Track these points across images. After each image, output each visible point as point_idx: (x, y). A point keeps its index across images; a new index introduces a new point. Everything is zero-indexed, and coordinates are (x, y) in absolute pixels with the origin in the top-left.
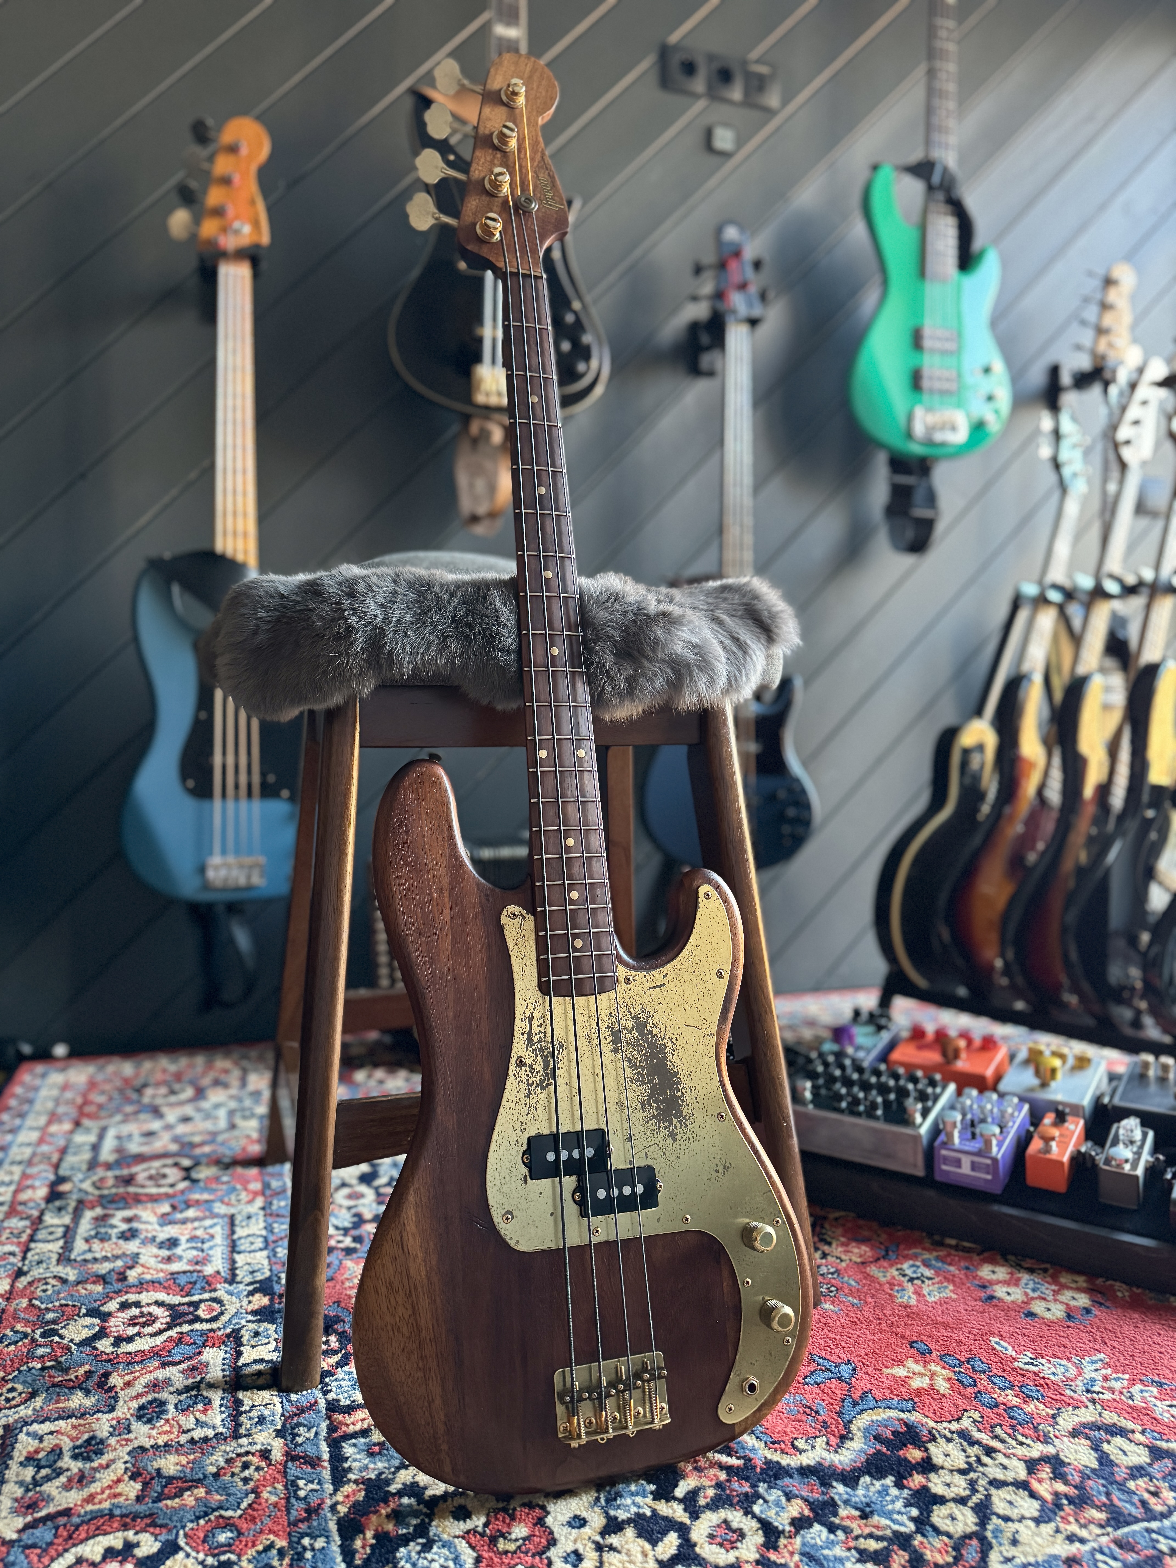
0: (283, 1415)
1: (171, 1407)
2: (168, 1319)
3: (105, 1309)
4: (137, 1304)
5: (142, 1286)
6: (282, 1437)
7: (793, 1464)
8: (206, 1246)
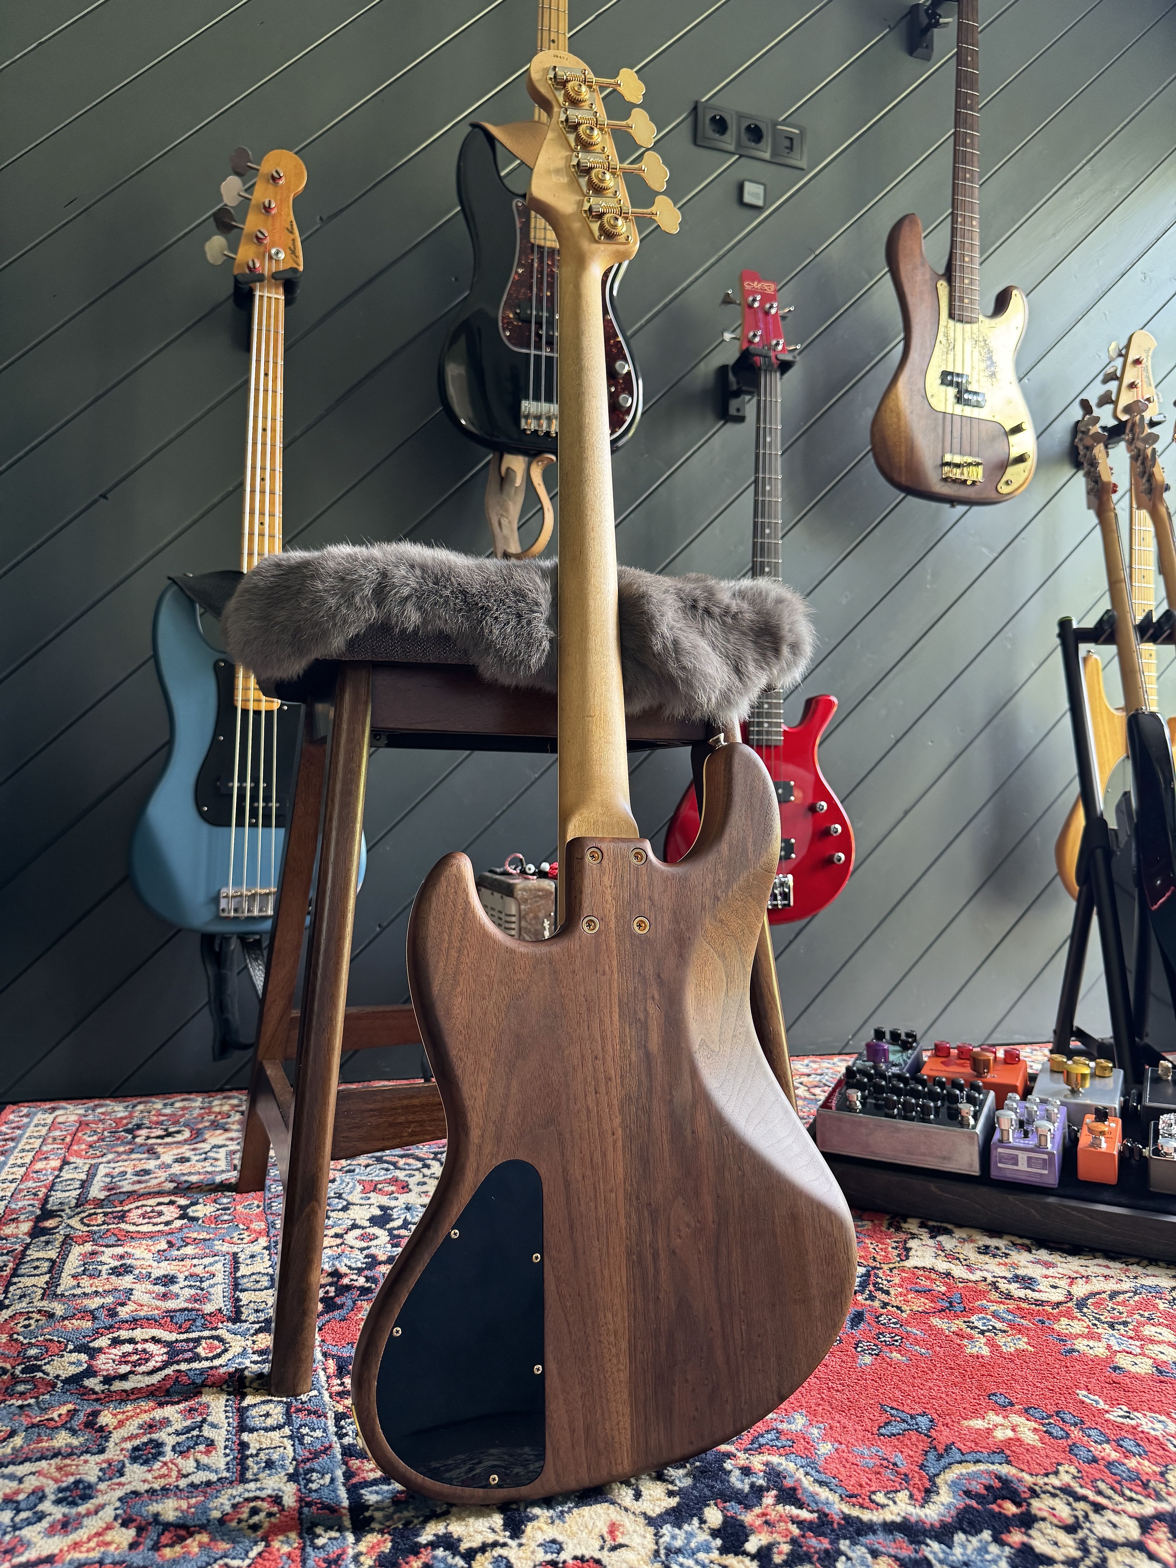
0: (294, 1459)
1: (168, 1449)
2: (165, 1357)
3: (96, 1344)
4: (131, 1341)
5: (134, 1322)
6: (295, 1482)
7: (875, 1519)
8: (204, 1285)
